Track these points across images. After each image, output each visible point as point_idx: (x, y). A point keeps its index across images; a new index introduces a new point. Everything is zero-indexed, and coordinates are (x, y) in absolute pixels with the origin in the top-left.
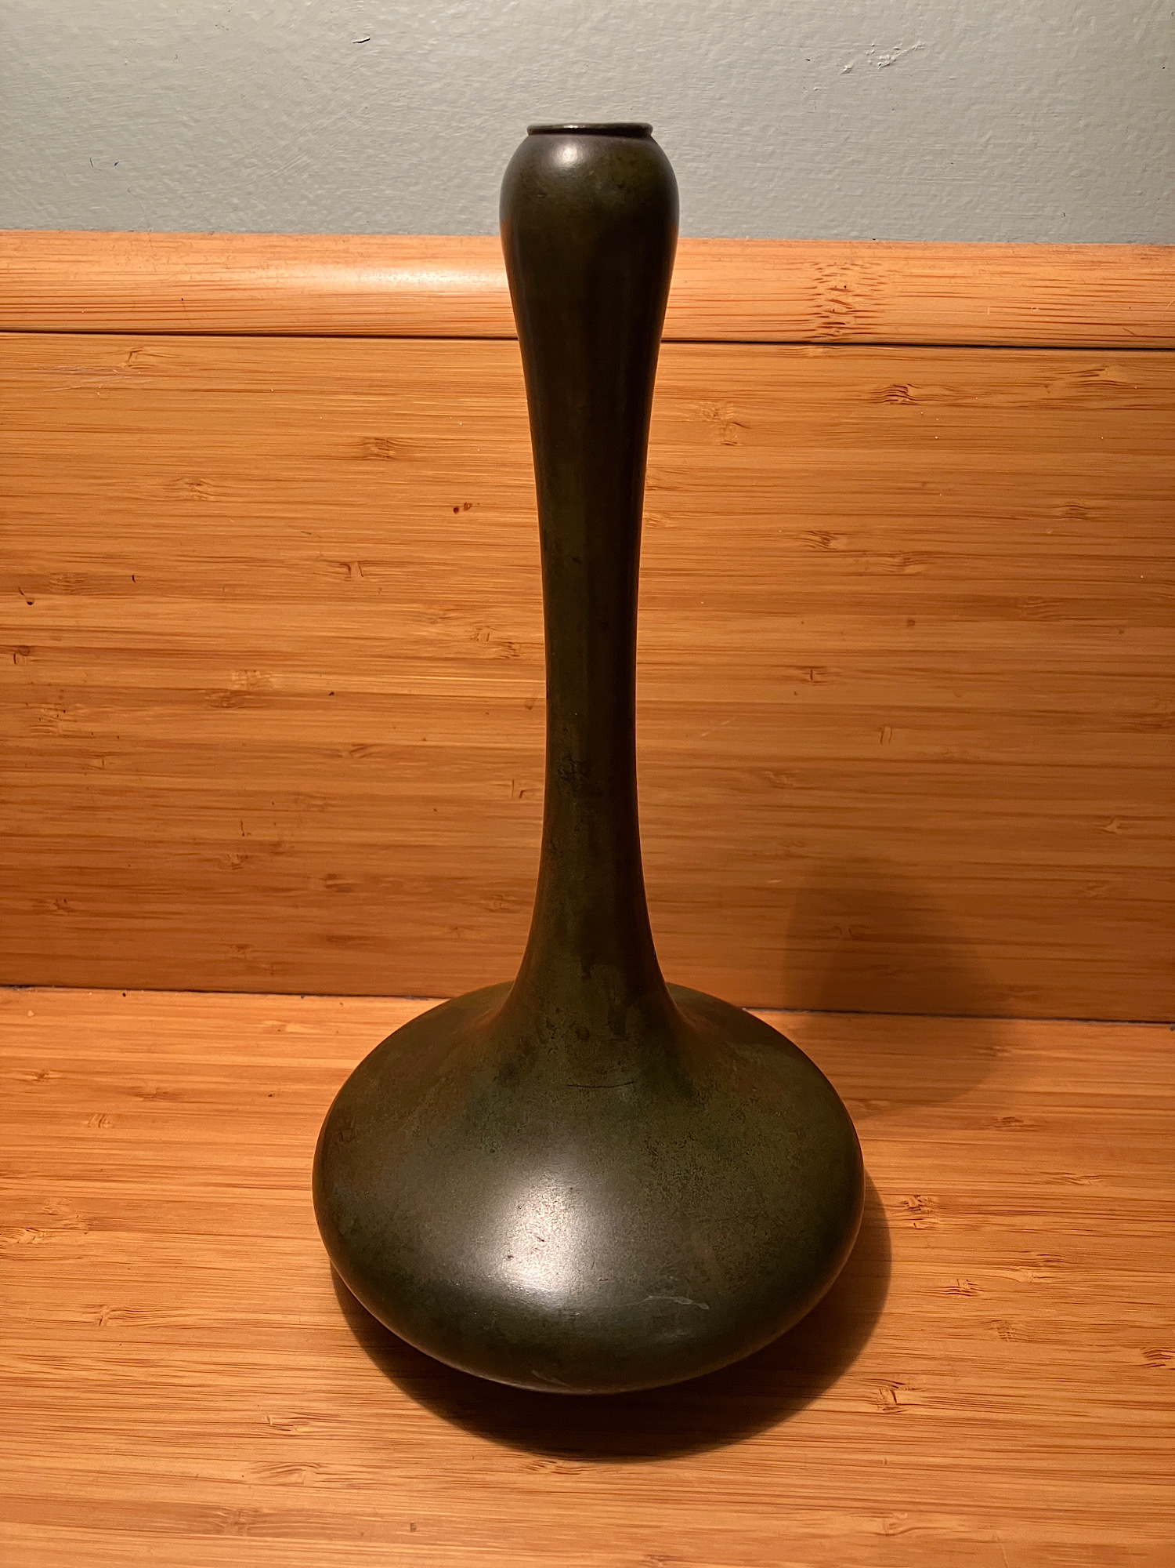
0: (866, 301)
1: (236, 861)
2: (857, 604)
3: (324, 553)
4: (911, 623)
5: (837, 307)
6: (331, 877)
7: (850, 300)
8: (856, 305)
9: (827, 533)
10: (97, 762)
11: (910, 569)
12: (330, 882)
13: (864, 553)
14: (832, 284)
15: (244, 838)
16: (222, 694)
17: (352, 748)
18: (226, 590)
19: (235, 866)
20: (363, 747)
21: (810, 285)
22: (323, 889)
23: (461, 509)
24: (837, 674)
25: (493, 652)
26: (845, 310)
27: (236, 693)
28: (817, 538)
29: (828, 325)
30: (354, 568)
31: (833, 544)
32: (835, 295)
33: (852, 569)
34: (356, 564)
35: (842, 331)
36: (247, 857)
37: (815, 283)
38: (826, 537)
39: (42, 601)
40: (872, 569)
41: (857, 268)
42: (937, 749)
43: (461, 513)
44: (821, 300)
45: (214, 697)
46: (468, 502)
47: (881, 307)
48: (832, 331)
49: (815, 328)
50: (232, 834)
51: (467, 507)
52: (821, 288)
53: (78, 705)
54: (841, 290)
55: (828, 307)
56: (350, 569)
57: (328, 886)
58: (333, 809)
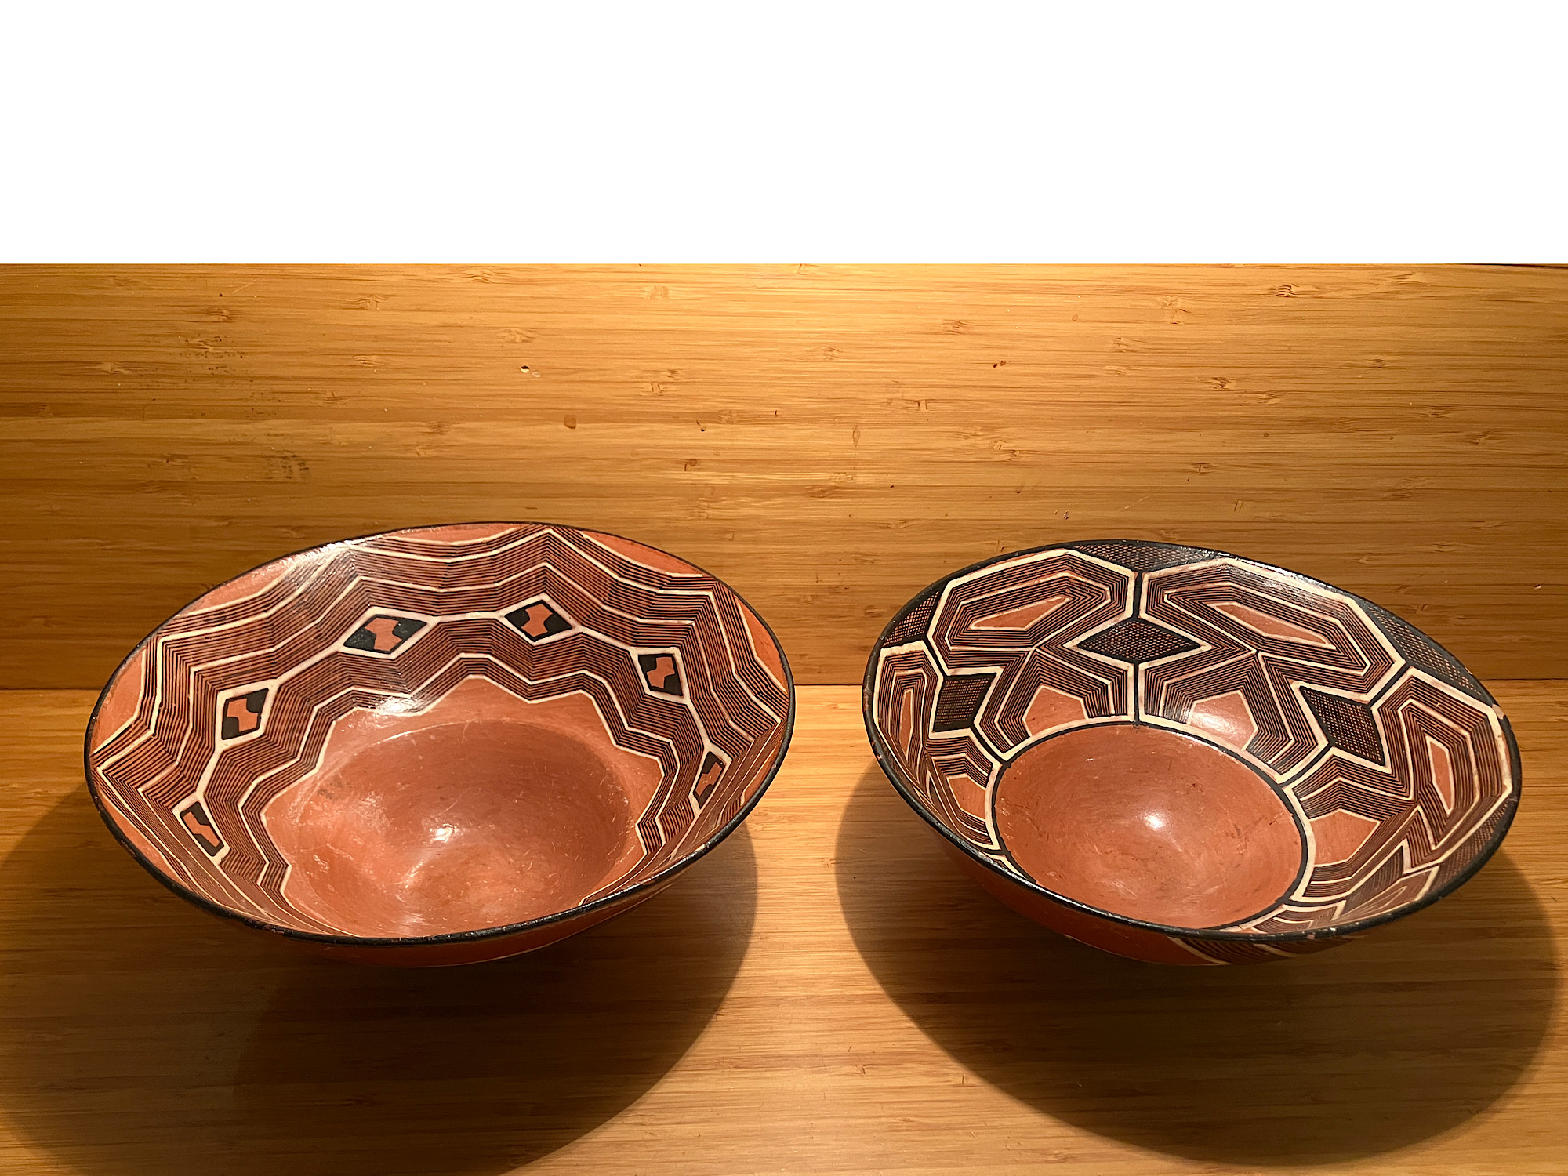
1: (810, 599)
2: (1234, 423)
3: (905, 395)
4: (1266, 435)
6: (870, 607)
9: (1225, 379)
10: (729, 536)
11: (1271, 402)
12: (868, 611)
13: (1245, 391)
15: (818, 584)
16: (820, 489)
17: (898, 522)
18: (837, 420)
19: (808, 602)
20: (906, 521)
22: (863, 615)
23: (998, 365)
24: (1215, 468)
25: (1002, 457)
27: (829, 488)
28: (1219, 382)
30: (923, 404)
31: (1227, 386)
33: (1236, 402)
34: (924, 402)
36: (817, 596)
38: (1224, 381)
39: (712, 429)
40: (1248, 402)
42: (1267, 514)
43: (998, 367)
45: (816, 490)
46: (1004, 360)
50: (809, 581)
51: (1002, 363)
53: (723, 498)
56: (919, 405)
57: (866, 613)
58: (880, 563)
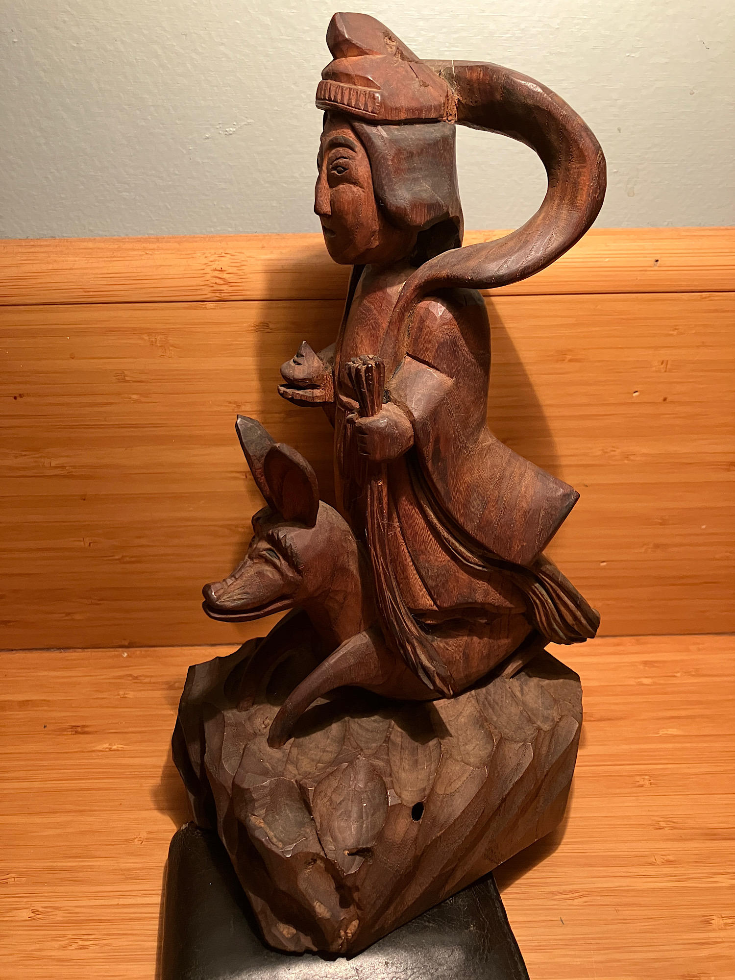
0: (235, 277)
5: (218, 281)
7: (225, 276)
8: (229, 279)
14: (214, 267)
21: (199, 268)
26: (222, 282)
29: (214, 291)
32: (216, 274)
35: (223, 295)
37: (204, 267)
41: (228, 256)
44: (208, 277)
47: (243, 280)
48: (217, 294)
49: (207, 293)
52: (208, 270)
54: (220, 271)
55: (212, 281)
